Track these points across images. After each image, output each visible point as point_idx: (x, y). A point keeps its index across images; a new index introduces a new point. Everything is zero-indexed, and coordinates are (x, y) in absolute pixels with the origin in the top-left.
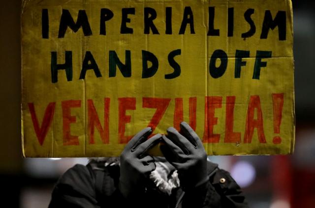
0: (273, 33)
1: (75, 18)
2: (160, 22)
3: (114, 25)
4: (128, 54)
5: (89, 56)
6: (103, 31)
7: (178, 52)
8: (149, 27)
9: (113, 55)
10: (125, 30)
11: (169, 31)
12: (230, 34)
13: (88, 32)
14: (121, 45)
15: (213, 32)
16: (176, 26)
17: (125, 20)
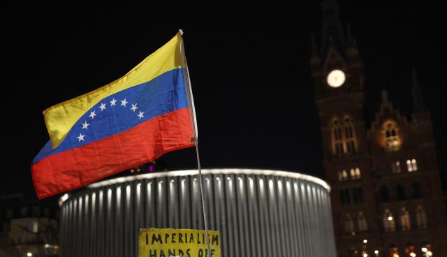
0: (215, 243)
1: (157, 237)
2: (183, 238)
3: (170, 239)
4: (174, 250)
5: (162, 252)
6: (166, 242)
7: (189, 250)
8: (180, 240)
9: (169, 251)
10: (173, 242)
11: (186, 242)
12: (204, 243)
13: (161, 242)
14: (172, 247)
15: (199, 242)
16: (188, 240)
17: (173, 238)
